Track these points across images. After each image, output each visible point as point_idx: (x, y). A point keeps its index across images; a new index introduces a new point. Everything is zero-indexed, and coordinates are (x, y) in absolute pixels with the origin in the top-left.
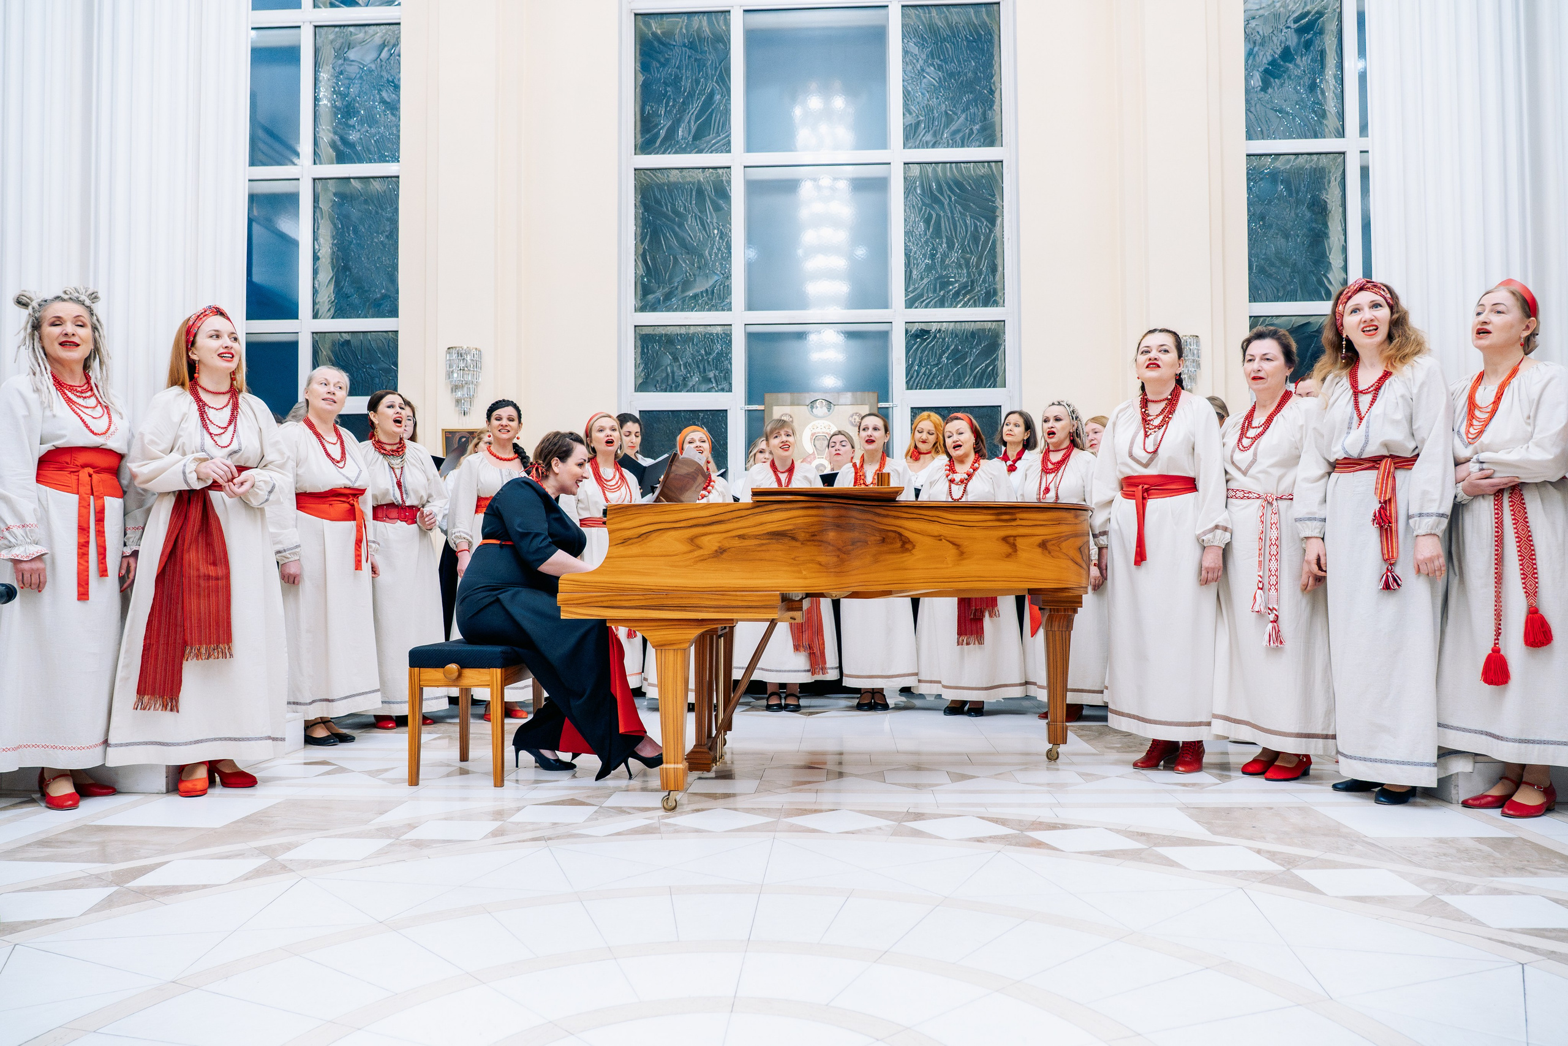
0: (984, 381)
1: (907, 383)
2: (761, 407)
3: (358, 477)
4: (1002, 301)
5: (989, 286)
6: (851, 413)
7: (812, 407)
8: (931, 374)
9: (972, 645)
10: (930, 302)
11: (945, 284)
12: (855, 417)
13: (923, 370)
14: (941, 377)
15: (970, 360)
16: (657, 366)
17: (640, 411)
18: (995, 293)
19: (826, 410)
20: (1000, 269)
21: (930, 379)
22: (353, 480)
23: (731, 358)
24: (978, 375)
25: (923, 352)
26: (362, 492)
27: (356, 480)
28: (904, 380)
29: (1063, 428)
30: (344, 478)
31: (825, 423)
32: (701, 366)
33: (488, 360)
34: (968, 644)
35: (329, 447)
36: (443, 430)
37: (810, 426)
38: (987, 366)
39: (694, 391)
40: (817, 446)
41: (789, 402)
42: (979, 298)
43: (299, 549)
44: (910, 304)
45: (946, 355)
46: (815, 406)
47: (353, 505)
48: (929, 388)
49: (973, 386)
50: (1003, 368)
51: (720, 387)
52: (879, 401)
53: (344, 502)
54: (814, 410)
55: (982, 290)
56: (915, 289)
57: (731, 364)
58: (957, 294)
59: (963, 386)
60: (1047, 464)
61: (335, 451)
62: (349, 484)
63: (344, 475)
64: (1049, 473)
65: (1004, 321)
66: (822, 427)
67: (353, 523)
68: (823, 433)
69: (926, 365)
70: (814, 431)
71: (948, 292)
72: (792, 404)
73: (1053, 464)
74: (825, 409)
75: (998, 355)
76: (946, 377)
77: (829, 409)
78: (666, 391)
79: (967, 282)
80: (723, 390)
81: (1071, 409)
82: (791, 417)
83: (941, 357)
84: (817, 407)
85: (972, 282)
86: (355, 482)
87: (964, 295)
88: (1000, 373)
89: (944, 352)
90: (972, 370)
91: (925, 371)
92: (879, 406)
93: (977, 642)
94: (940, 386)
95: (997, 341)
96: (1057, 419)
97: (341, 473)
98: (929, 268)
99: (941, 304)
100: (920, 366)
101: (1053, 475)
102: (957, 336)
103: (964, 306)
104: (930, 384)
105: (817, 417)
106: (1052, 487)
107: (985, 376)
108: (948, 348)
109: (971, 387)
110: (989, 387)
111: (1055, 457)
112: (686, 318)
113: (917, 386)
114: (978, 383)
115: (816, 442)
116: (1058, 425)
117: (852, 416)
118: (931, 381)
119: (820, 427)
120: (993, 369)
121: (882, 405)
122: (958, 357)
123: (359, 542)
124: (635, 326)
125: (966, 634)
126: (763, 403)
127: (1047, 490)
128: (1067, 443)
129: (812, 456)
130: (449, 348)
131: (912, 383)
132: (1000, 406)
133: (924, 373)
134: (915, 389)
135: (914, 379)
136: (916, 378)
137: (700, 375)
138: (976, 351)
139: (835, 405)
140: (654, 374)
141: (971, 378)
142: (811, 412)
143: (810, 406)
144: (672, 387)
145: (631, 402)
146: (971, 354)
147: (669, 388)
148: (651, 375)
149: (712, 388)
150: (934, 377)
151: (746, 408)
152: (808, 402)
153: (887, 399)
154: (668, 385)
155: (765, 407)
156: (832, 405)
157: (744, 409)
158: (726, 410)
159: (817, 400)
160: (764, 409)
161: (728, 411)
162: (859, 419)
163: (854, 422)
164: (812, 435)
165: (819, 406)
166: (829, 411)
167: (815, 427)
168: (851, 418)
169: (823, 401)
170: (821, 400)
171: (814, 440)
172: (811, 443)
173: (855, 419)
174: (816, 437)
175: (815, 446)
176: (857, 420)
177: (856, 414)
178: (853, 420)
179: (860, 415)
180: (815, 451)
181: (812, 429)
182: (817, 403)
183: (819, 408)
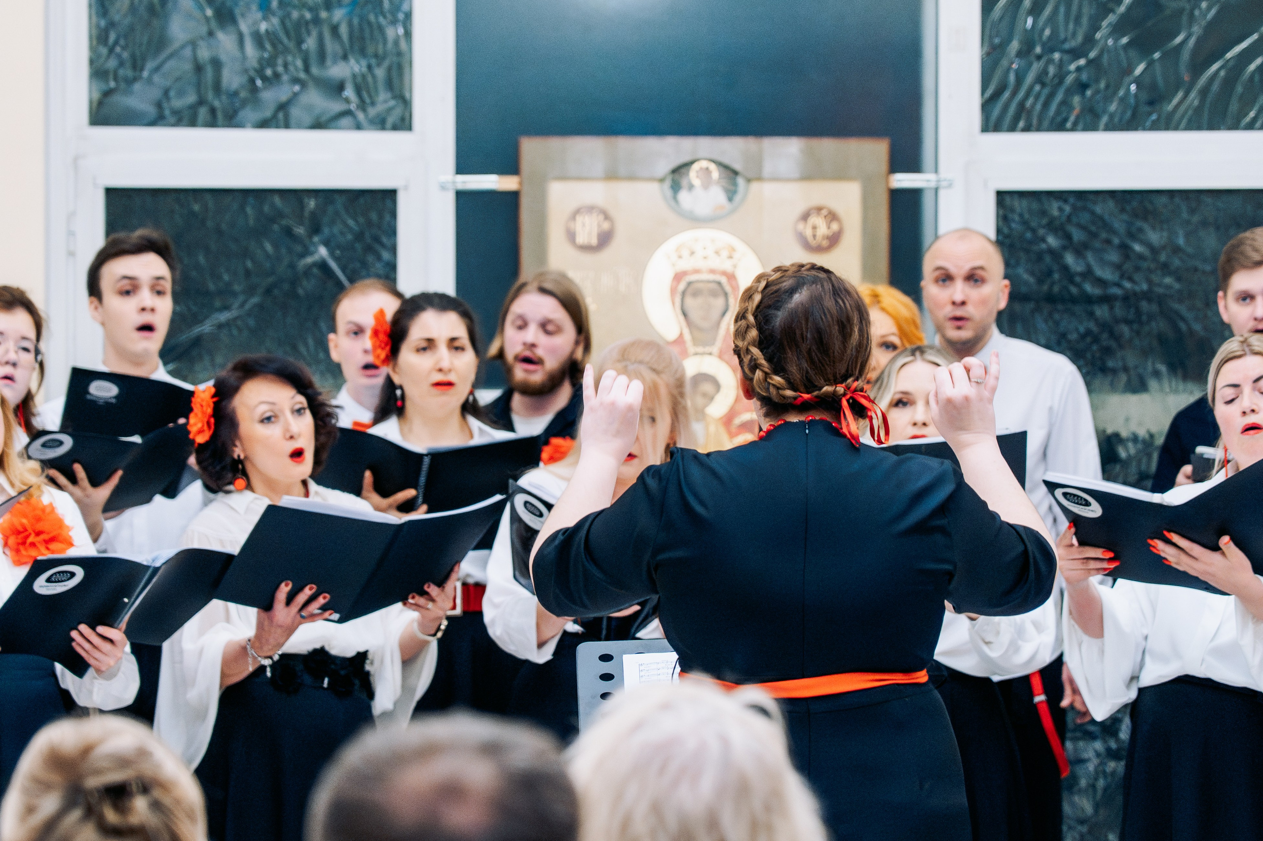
0: (1234, 106)
1: (987, 106)
2: (507, 183)
6: (802, 208)
7: (676, 187)
8: (1061, 80)
12: (814, 220)
13: (1036, 67)
14: (1097, 92)
15: (1189, 36)
16: (160, 42)
17: (108, 190)
21: (1059, 97)
23: (408, 16)
24: (1215, 87)
28: (977, 100)
31: (718, 237)
32: (312, 43)
37: (669, 246)
39: (287, 126)
40: (691, 314)
41: (599, 168)
45: (1111, 18)
46: (684, 182)
48: (1059, 126)
49: (1196, 123)
51: (371, 113)
52: (891, 171)
54: (683, 195)
57: (408, 34)
59: (1167, 124)
66: (709, 252)
68: (712, 271)
69: (1049, 49)
70: (682, 265)
72: (611, 176)
74: (716, 195)
76: (1111, 93)
77: (731, 194)
78: (193, 124)
80: (381, 124)
82: (607, 217)
83: (1096, 22)
89: (1106, 10)
90: (1199, 65)
91: (1045, 72)
92: (896, 186)
94: (1091, 121)
100: (1027, 53)
104: (1058, 112)
105: (696, 221)
107: (1239, 89)
109: (1189, 127)
113: (1017, 119)
114: (1217, 112)
115: (688, 299)
117: (805, 217)
118: (1063, 103)
119: (700, 253)
121: (903, 180)
126: (513, 169)
131: (1003, 110)
133: (1040, 79)
134: (1012, 128)
135: (1007, 95)
136: (1014, 93)
137: (307, 69)
138: (1209, 8)
139: (749, 181)
140: (150, 65)
141: (1193, 94)
142: (673, 203)
143: (668, 184)
144: (213, 111)
145: (76, 159)
146: (1191, 15)
147: (203, 112)
148: (142, 70)
149: (348, 113)
150: (1069, 92)
151: (461, 187)
152: (664, 167)
153: (913, 165)
154: (201, 102)
155: (521, 183)
156: (740, 181)
157: (451, 185)
158: (393, 192)
160: (516, 187)
161: (399, 192)
162: (829, 228)
163: (814, 236)
164: (678, 277)
165: (696, 182)
166: (730, 199)
167: (685, 253)
168: (801, 226)
169: (713, 167)
170: (704, 164)
171: (684, 293)
172: (673, 303)
173: (814, 228)
174: (689, 284)
175: (685, 314)
176: (823, 229)
177: (819, 209)
178: (808, 233)
179: (832, 216)
180: (686, 332)
181: (674, 260)
182: (693, 174)
183: (698, 191)
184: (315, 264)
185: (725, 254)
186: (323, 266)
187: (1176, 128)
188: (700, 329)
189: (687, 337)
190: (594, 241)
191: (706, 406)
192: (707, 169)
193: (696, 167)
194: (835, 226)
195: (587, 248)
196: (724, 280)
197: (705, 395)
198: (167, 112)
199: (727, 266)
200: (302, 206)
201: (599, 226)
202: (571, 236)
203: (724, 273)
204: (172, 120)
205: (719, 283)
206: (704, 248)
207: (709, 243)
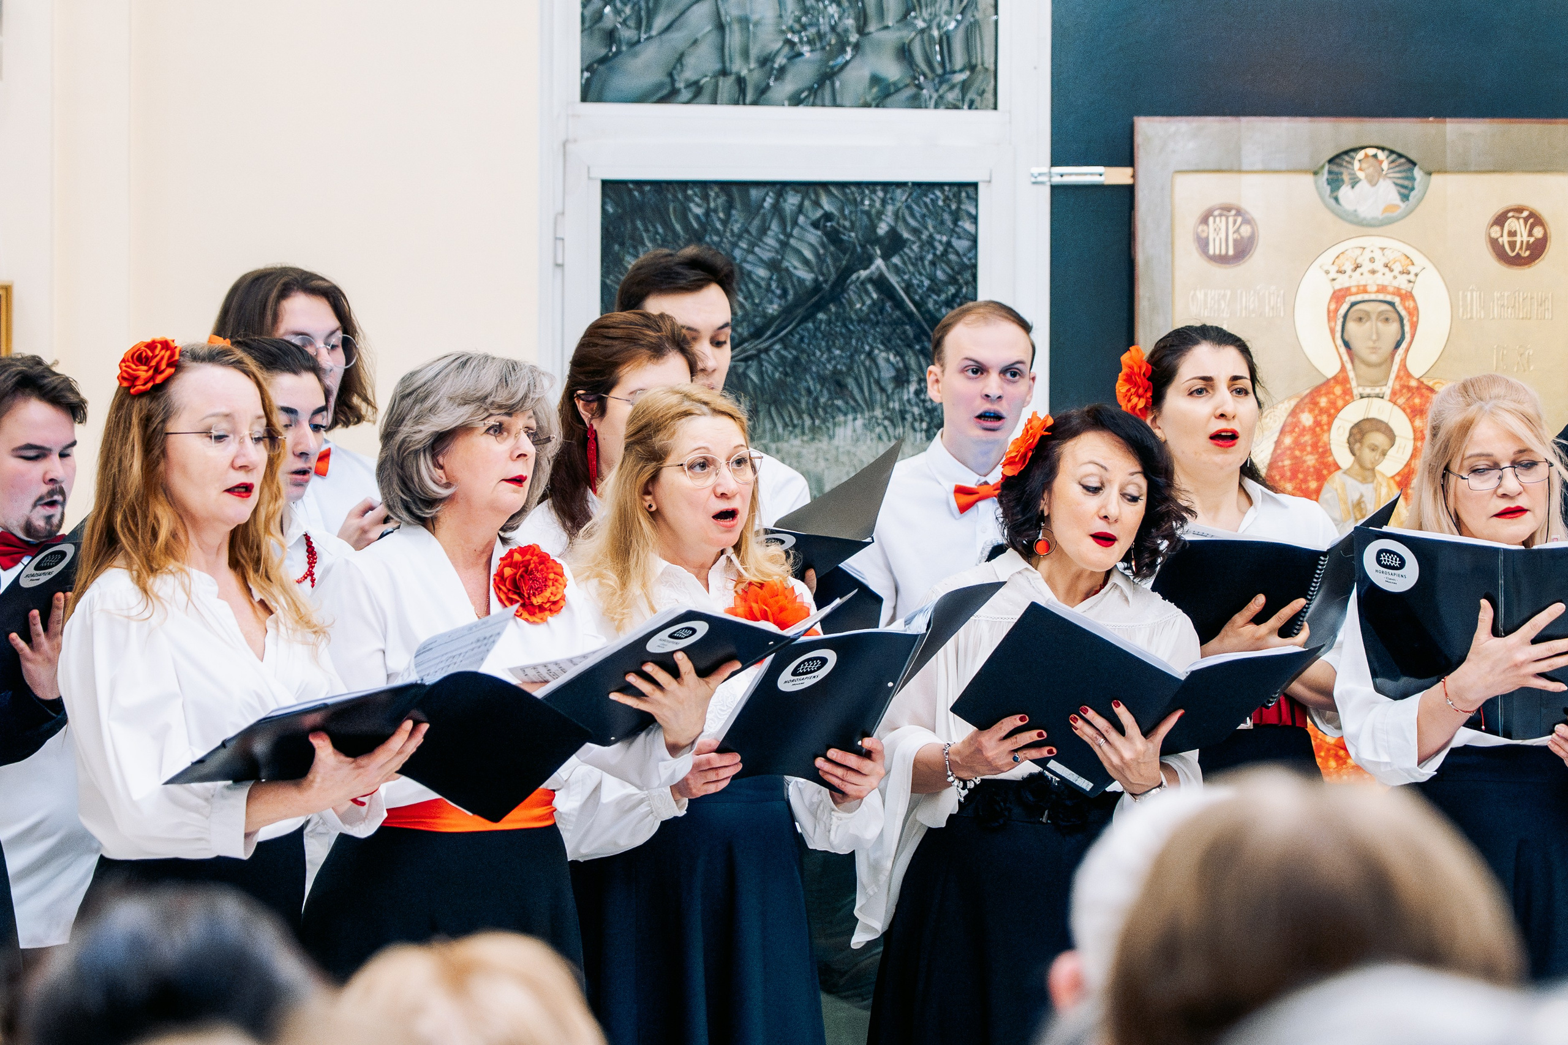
2: (1118, 176)
6: (1497, 209)
7: (1335, 182)
12: (1512, 224)
17: (605, 183)
31: (1389, 245)
37: (1328, 258)
39: (835, 102)
40: (1355, 344)
46: (1346, 177)
51: (948, 87)
54: (1345, 192)
66: (1378, 266)
68: (1382, 289)
70: (1343, 282)
72: (1252, 167)
74: (1387, 192)
78: (714, 101)
82: (1247, 221)
84: (1355, 182)
105: (1363, 226)
115: (1351, 326)
117: (1500, 220)
119: (1367, 266)
126: (1128, 159)
129: (1337, 389)
137: (861, 30)
139: (1430, 174)
140: (660, 22)
142: (1332, 202)
143: (1325, 175)
144: (741, 82)
145: (565, 144)
147: (726, 85)
148: (649, 27)
149: (913, 86)
151: (1057, 180)
152: (1318, 155)
154: (724, 72)
155: (1133, 176)
156: (1417, 173)
157: (1045, 179)
158: (975, 185)
159: (1356, 150)
160: (1129, 181)
161: (981, 188)
162: (1530, 234)
163: (1513, 245)
164: (1338, 296)
165: (1361, 175)
166: (1405, 197)
167: (1348, 267)
168: (1495, 232)
169: (1382, 155)
170: (1371, 151)
171: (1345, 317)
172: (1333, 331)
173: (1512, 234)
174: (1353, 305)
175: (1347, 345)
176: (1522, 237)
177: (1519, 210)
178: (1505, 240)
179: (1535, 219)
180: (1349, 366)
181: (1333, 275)
182: (1356, 165)
183: (1363, 186)
184: (870, 280)
185: (1398, 268)
186: (880, 283)
188: (1369, 364)
189: (1351, 374)
190: (1231, 252)
191: (1377, 462)
192: (1375, 156)
193: (1361, 155)
194: (1538, 232)
195: (1222, 260)
196: (1397, 300)
197: (1374, 448)
198: (680, 85)
199: (1402, 282)
201: (1237, 231)
202: (1203, 244)
203: (1398, 292)
204: (686, 94)
205: (1392, 304)
206: (1372, 260)
207: (1377, 254)
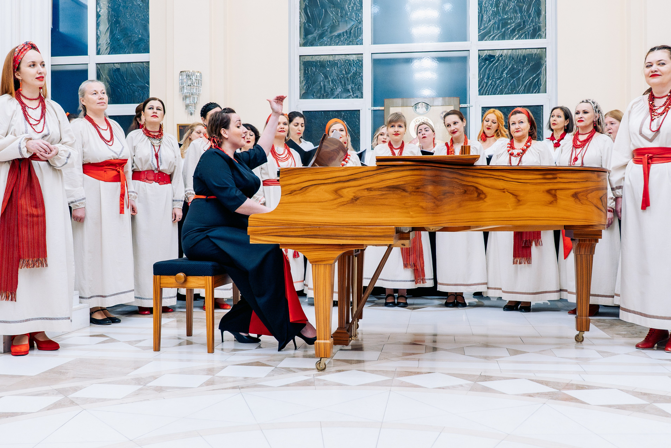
0: (531, 89)
1: (479, 91)
2: (382, 108)
3: (121, 151)
4: (544, 34)
5: (536, 24)
6: (440, 111)
7: (416, 108)
8: (495, 84)
9: (523, 264)
10: (495, 36)
11: (505, 24)
13: (490, 82)
14: (503, 87)
15: (522, 74)
16: (314, 82)
18: (540, 29)
19: (425, 110)
20: (543, 13)
22: (119, 153)
23: (362, 76)
24: (528, 85)
25: (490, 70)
26: (125, 161)
27: (120, 153)
28: (478, 89)
29: (589, 118)
30: (113, 152)
32: (343, 82)
33: (206, 80)
34: (520, 263)
35: (103, 133)
36: (178, 124)
37: (414, 120)
38: (534, 79)
39: (338, 98)
41: (400, 103)
42: (528, 33)
43: (85, 200)
44: (482, 38)
45: (506, 72)
47: (119, 172)
48: (494, 94)
49: (524, 92)
50: (544, 80)
51: (355, 95)
52: (460, 104)
53: (113, 170)
54: (417, 109)
55: (530, 27)
56: (485, 28)
57: (362, 79)
58: (513, 30)
59: (518, 93)
60: (576, 143)
61: (107, 135)
62: (116, 157)
63: (112, 151)
64: (578, 148)
65: (546, 48)
67: (119, 184)
69: (492, 78)
70: (417, 123)
71: (508, 29)
72: (403, 106)
73: (580, 142)
75: (541, 72)
76: (505, 87)
77: (427, 109)
78: (320, 98)
79: (520, 22)
80: (357, 97)
81: (595, 105)
83: (502, 73)
84: (419, 108)
85: (524, 22)
86: (120, 155)
87: (519, 31)
88: (543, 83)
89: (504, 70)
90: (524, 82)
91: (492, 83)
92: (461, 106)
93: (526, 262)
94: (501, 93)
95: (540, 62)
96: (585, 112)
97: (110, 149)
98: (495, 14)
99: (503, 37)
100: (488, 79)
101: (581, 149)
102: (513, 58)
103: (517, 39)
104: (495, 91)
105: (419, 114)
106: (579, 157)
107: (532, 85)
108: (507, 67)
109: (522, 93)
110: (535, 93)
111: (582, 138)
112: (333, 50)
113: (486, 93)
114: (528, 90)
116: (586, 116)
117: (442, 113)
118: (496, 89)
120: (538, 81)
121: (463, 105)
122: (514, 73)
123: (122, 196)
124: (300, 56)
125: (519, 257)
126: (383, 105)
127: (576, 159)
128: (591, 128)
129: (416, 140)
130: (181, 72)
131: (483, 91)
132: (542, 106)
133: (491, 84)
134: (485, 95)
135: (483, 88)
136: (485, 88)
137: (342, 87)
138: (526, 69)
139: (431, 106)
141: (523, 87)
142: (415, 111)
143: (414, 107)
144: (324, 96)
145: (298, 104)
146: (523, 70)
147: (322, 96)
148: (310, 87)
149: (350, 96)
150: (497, 87)
151: (372, 109)
152: (413, 104)
153: (465, 102)
154: (321, 94)
156: (429, 106)
157: (371, 109)
158: (359, 110)
159: (419, 103)
160: (384, 109)
161: (360, 110)
164: (416, 126)
165: (420, 107)
166: (427, 110)
167: (418, 121)
168: (441, 115)
169: (423, 104)
172: (415, 131)
178: (443, 116)
181: (415, 122)
182: (419, 105)
183: (420, 108)
185: (426, 121)
187: (520, 94)
193: (420, 103)
198: (315, 96)
200: (341, 114)
206: (422, 120)
207: (422, 119)
